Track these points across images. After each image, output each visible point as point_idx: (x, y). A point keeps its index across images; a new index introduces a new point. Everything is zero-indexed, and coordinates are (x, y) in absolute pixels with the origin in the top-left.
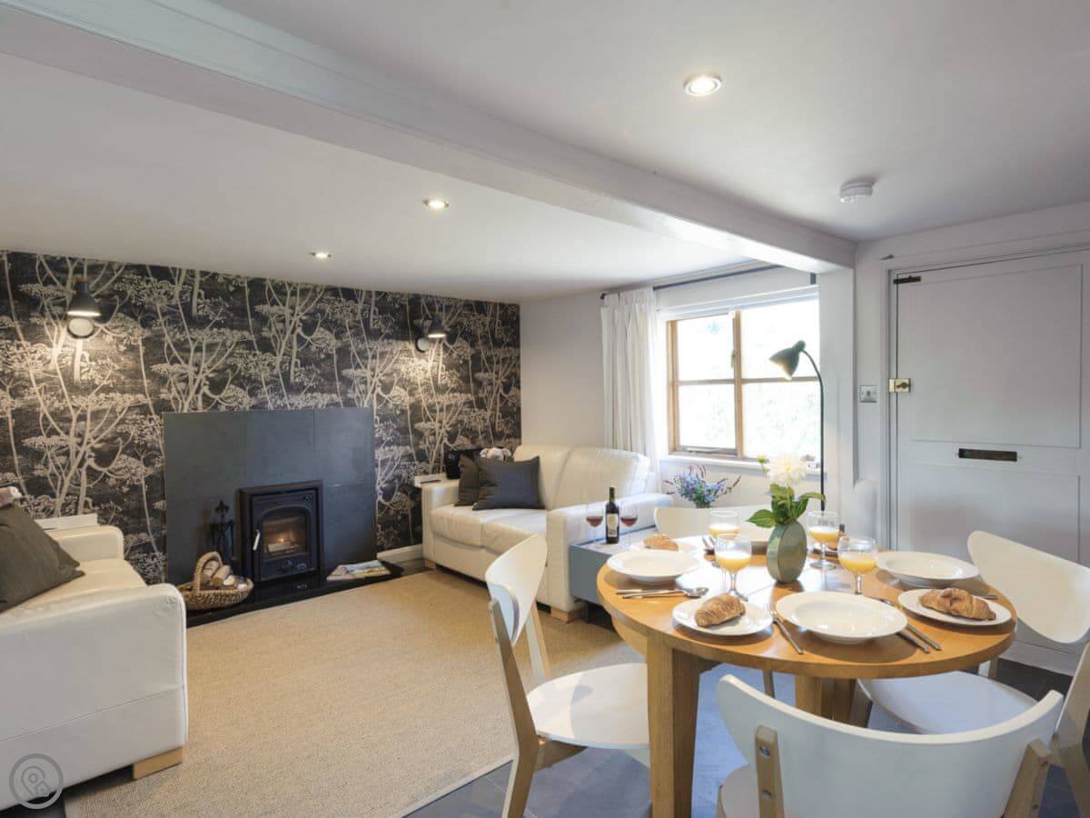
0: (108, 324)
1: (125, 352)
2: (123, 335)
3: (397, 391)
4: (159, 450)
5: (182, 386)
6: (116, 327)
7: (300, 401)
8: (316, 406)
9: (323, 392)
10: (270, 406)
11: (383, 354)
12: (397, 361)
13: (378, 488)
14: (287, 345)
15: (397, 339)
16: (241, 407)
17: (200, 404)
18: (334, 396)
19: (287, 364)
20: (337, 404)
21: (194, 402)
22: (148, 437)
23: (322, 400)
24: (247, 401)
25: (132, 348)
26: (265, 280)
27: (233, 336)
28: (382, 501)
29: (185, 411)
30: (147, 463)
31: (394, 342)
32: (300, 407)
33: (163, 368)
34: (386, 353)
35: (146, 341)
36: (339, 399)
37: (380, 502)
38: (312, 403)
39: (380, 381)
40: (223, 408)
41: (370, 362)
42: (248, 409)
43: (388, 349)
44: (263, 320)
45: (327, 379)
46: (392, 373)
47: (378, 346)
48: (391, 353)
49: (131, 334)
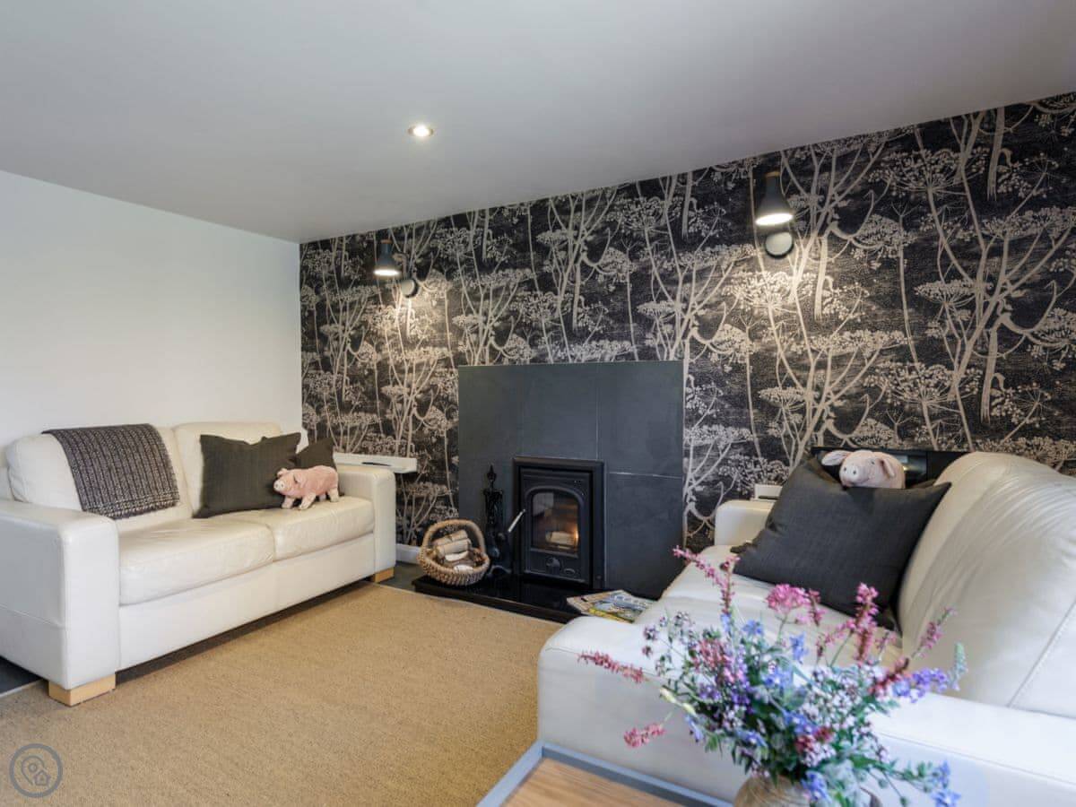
0: (427, 281)
1: (435, 308)
2: (436, 289)
3: (726, 332)
4: (456, 405)
5: (473, 337)
6: (430, 284)
7: (583, 353)
8: (602, 358)
9: (611, 339)
10: (551, 359)
11: (702, 274)
12: (728, 281)
13: (687, 490)
14: (570, 280)
15: (729, 243)
16: (522, 359)
17: (487, 357)
18: (626, 343)
19: (569, 304)
20: (630, 356)
21: (482, 356)
22: (449, 391)
23: (610, 350)
24: (528, 353)
25: (440, 302)
26: (547, 200)
27: (515, 276)
28: (695, 513)
29: (476, 365)
30: (449, 417)
31: (722, 249)
32: (583, 361)
33: (460, 319)
34: (709, 269)
35: (450, 293)
36: (633, 349)
37: (690, 514)
38: (597, 355)
39: (697, 317)
40: (506, 362)
41: (680, 290)
42: (528, 363)
43: (712, 263)
44: (543, 250)
45: (618, 320)
46: (718, 303)
47: (694, 261)
48: (718, 268)
49: (440, 289)
